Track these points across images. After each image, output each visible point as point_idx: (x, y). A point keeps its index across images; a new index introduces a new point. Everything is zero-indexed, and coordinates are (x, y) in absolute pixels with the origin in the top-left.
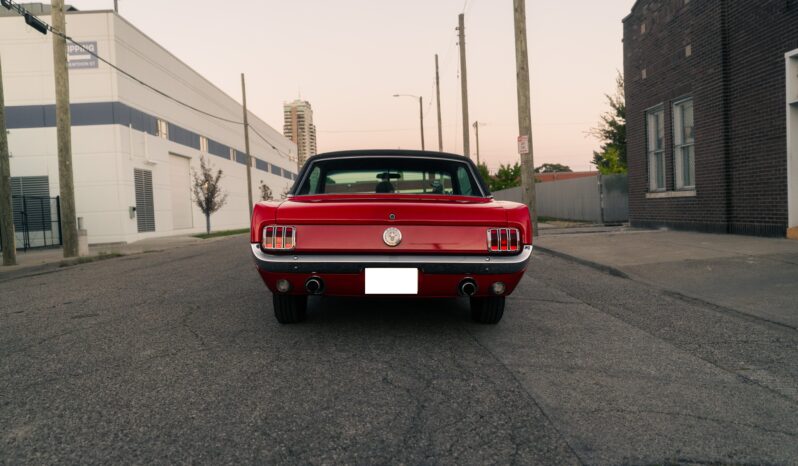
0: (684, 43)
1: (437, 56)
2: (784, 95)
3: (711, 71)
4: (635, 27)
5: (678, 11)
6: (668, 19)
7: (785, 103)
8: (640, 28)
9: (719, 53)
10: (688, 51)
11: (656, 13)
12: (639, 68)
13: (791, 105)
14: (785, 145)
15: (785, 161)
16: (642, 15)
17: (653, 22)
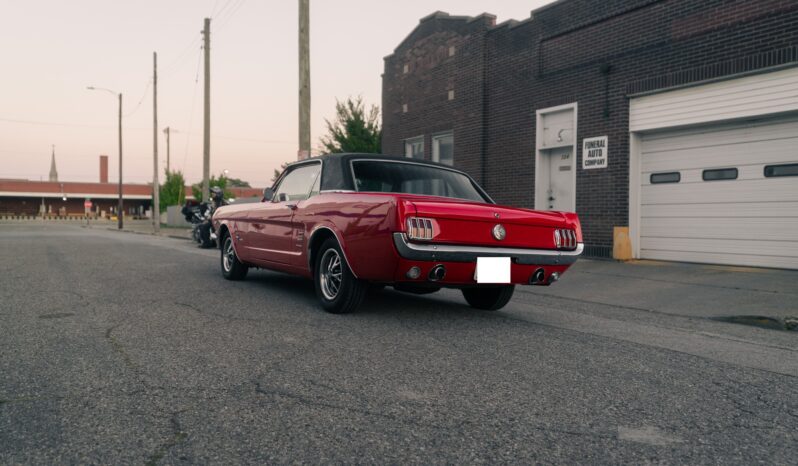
0: (447, 88)
1: (155, 54)
2: (534, 142)
3: (472, 115)
4: (398, 66)
5: (442, 60)
6: (433, 65)
7: (534, 149)
8: (402, 67)
9: (481, 101)
10: (451, 95)
11: (420, 59)
12: (400, 103)
13: (541, 151)
14: (534, 180)
15: (534, 193)
16: (405, 57)
17: (417, 65)
